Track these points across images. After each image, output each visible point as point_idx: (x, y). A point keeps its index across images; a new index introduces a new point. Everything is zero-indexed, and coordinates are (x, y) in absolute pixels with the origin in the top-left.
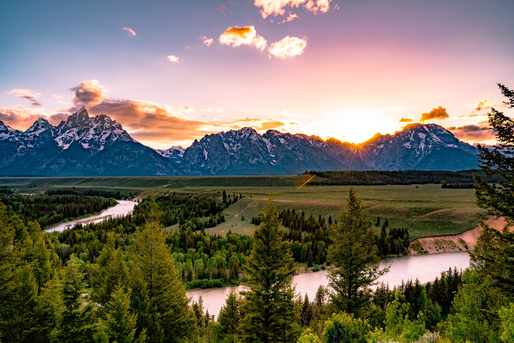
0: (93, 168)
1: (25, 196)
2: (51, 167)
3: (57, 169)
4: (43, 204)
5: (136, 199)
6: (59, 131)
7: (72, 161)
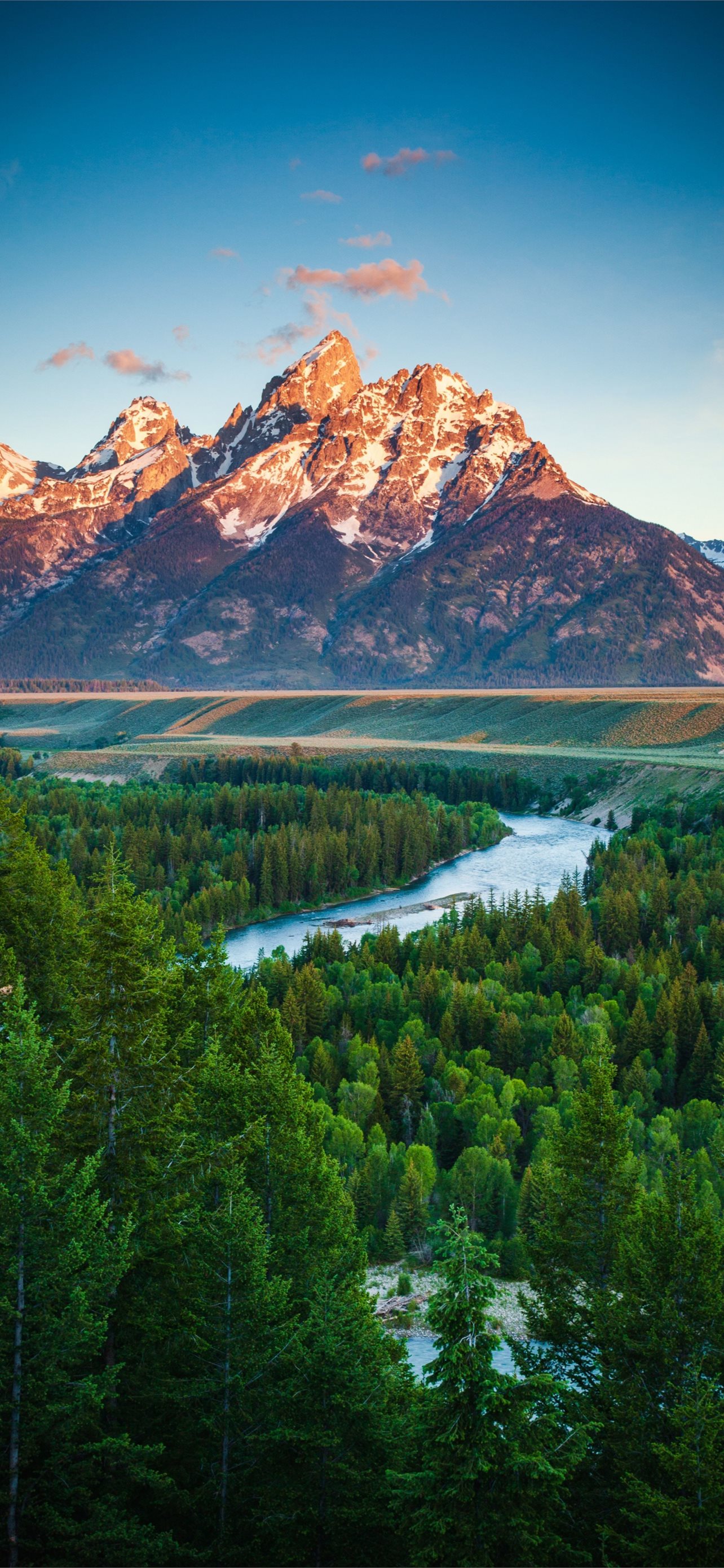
0: (381, 643)
1: (81, 784)
2: (191, 642)
3: (214, 654)
4: (163, 830)
5: (600, 811)
6: (222, 459)
7: (284, 612)
